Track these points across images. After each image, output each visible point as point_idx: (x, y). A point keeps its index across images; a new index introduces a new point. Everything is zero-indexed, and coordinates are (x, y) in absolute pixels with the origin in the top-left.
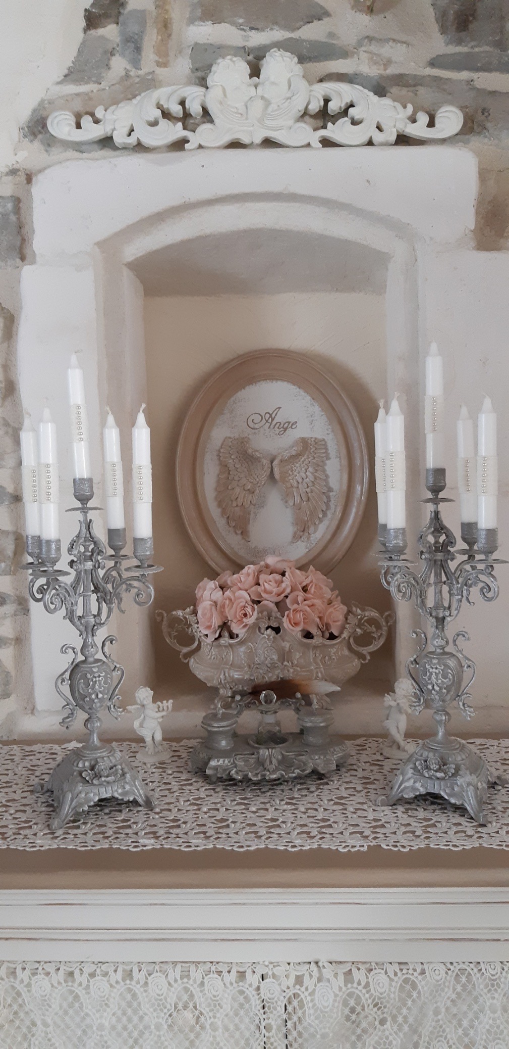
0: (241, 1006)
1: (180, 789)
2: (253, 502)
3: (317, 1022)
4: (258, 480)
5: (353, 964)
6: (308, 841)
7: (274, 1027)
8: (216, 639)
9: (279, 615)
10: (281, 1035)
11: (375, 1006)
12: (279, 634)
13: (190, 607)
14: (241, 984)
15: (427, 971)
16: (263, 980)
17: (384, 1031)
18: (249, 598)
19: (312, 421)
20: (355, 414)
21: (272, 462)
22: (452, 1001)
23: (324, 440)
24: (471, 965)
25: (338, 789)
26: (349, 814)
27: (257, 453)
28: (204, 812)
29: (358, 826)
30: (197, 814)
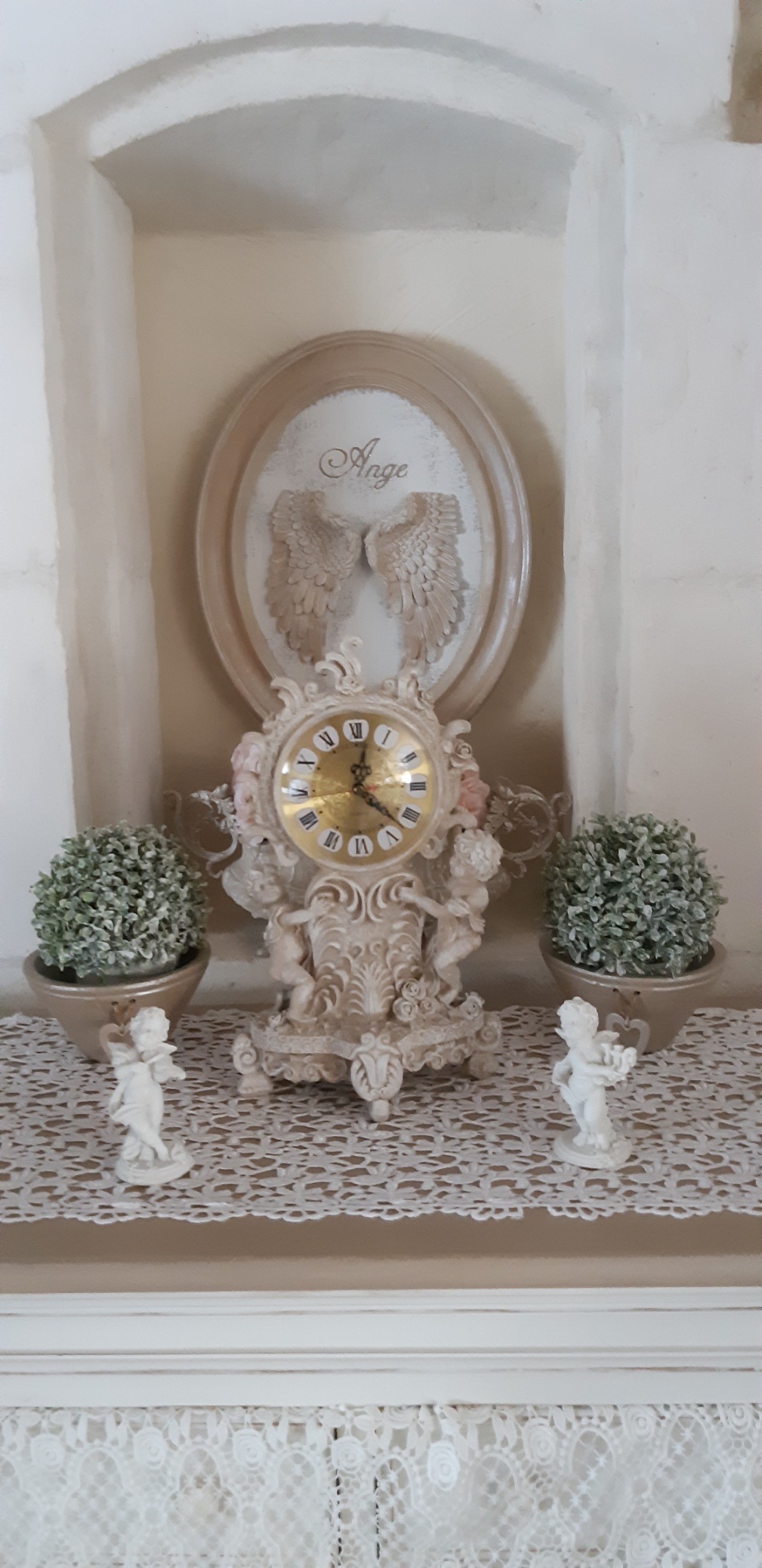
0: (298, 1480)
1: (195, 1102)
2: (330, 607)
3: (429, 1509)
4: (339, 567)
5: (494, 1408)
6: (418, 1201)
7: (356, 1515)
10: (367, 1528)
11: (534, 1479)
13: (221, 785)
14: (296, 1445)
15: (623, 1421)
16: (336, 1437)
17: (546, 1519)
20: (508, 452)
21: (363, 537)
22: (668, 1470)
23: (454, 497)
24: (700, 1409)
25: (470, 1099)
26: (491, 1149)
27: (337, 520)
28: (233, 1146)
29: (506, 1169)
30: (221, 1150)
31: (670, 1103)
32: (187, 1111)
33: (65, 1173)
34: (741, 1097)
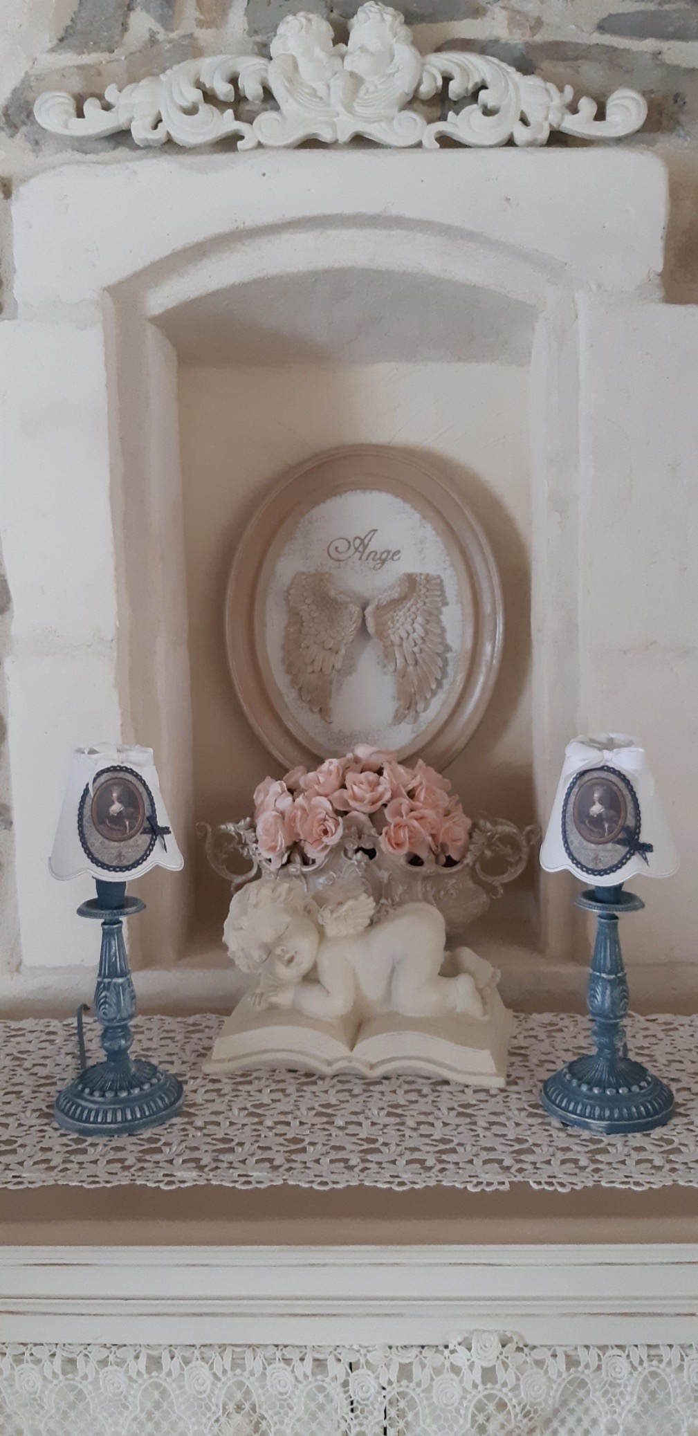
0: (321, 1407)
1: (233, 1090)
2: (336, 667)
4: (343, 634)
6: (423, 1175)
8: (283, 866)
9: (373, 831)
12: (374, 859)
13: (245, 818)
14: (319, 1377)
16: (352, 1371)
18: (331, 808)
20: (484, 540)
21: (364, 609)
23: (439, 577)
26: (480, 1132)
27: (341, 596)
28: (268, 1127)
29: (495, 1150)
30: (259, 1130)
32: (228, 1098)
33: (132, 1148)
34: (689, 1089)
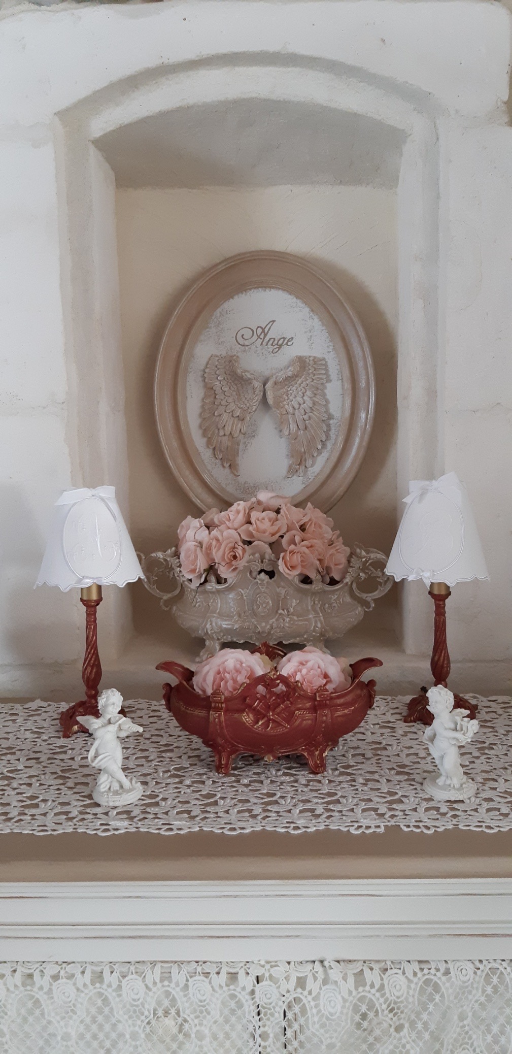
0: (233, 1012)
1: (159, 757)
2: (242, 431)
3: (322, 1031)
4: (248, 405)
5: (365, 962)
6: (314, 821)
7: (271, 1035)
8: (201, 584)
9: (273, 557)
10: (279, 1045)
11: (391, 1011)
12: (273, 579)
13: (171, 548)
14: (232, 987)
15: (452, 970)
16: (258, 983)
17: (400, 1039)
18: (239, 538)
19: (311, 336)
20: (360, 329)
21: (264, 386)
22: (481, 1004)
23: (324, 359)
24: (503, 963)
25: (344, 756)
26: (360, 788)
27: (247, 374)
28: (187, 786)
29: (371, 801)
30: (179, 788)
31: (478, 758)
33: (76, 803)
